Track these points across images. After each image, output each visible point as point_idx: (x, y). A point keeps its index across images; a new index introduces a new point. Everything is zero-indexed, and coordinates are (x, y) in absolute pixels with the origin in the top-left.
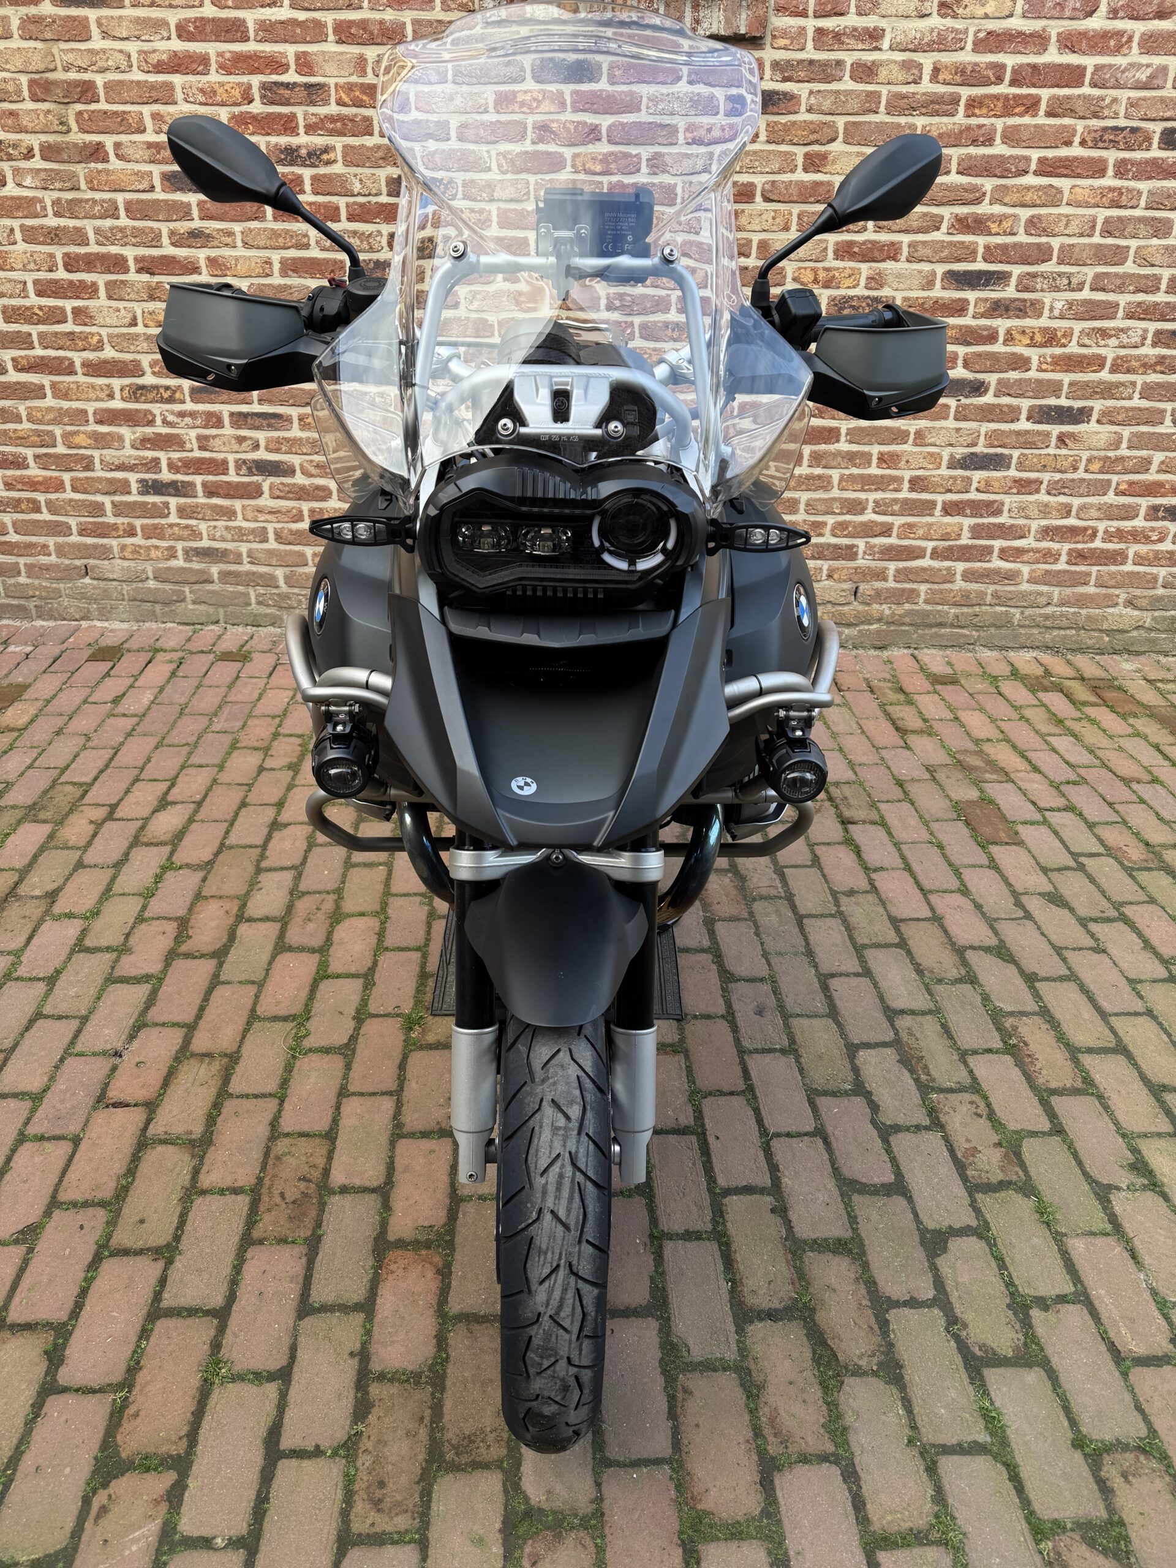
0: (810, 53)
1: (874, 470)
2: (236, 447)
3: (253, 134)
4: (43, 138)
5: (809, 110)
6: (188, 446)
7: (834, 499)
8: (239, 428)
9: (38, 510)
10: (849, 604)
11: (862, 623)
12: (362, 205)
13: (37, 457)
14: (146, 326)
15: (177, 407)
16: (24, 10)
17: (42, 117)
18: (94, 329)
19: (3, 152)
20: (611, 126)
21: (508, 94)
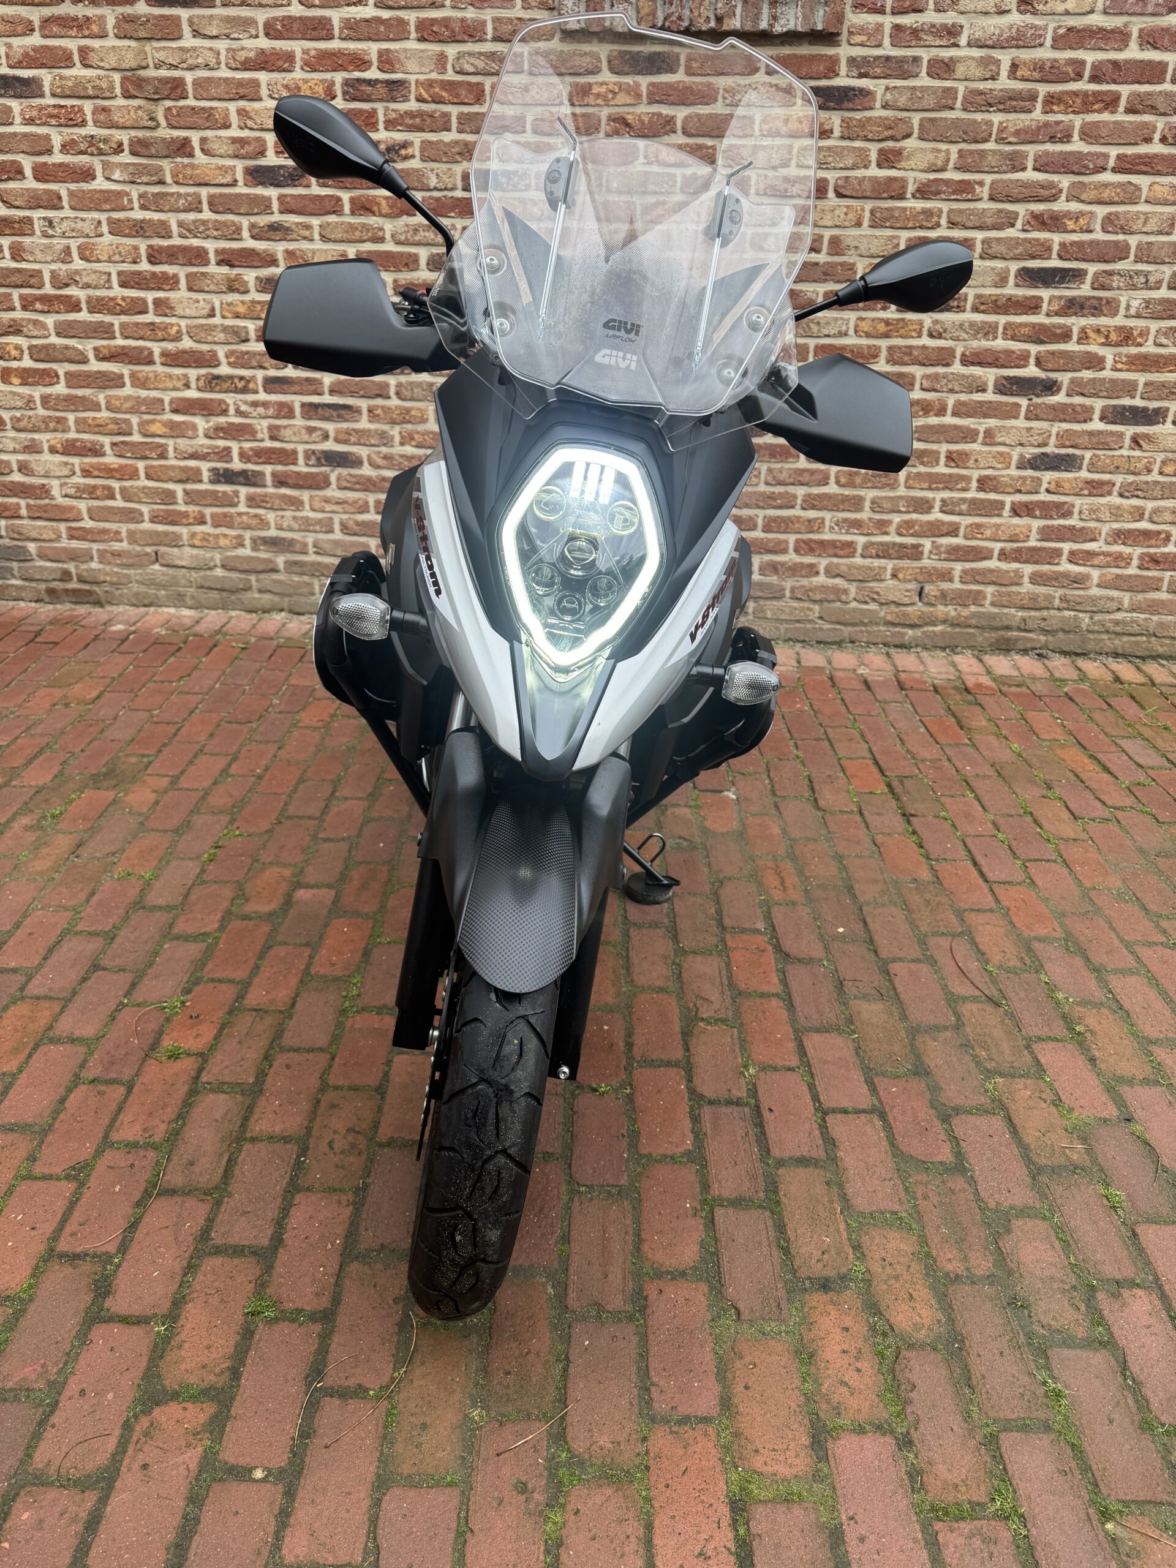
0: (888, 50)
1: (941, 469)
2: (306, 437)
4: (133, 133)
5: (884, 107)
6: (260, 436)
7: (901, 497)
8: (310, 418)
9: (112, 497)
10: (913, 604)
11: (927, 624)
12: (438, 200)
13: (114, 444)
14: (224, 317)
15: (251, 397)
16: (120, 10)
17: (132, 113)
18: (174, 320)
19: (93, 146)
20: (686, 118)
21: (583, 86)
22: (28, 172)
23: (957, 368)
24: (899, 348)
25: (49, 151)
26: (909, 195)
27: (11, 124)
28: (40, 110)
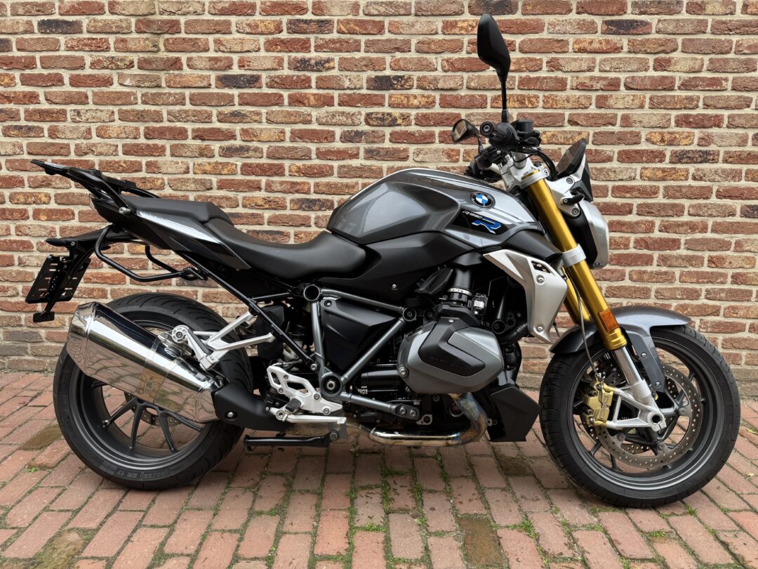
1: (705, 269)
3: (280, 51)
4: (141, 55)
5: (657, 32)
7: (677, 289)
9: (105, 297)
12: (349, 95)
14: (195, 173)
17: (142, 42)
18: (159, 176)
19: (113, 63)
20: (522, 42)
21: (451, 23)
22: (66, 81)
23: (714, 200)
24: (673, 187)
25: (82, 67)
26: (676, 88)
27: (58, 50)
28: (79, 41)
